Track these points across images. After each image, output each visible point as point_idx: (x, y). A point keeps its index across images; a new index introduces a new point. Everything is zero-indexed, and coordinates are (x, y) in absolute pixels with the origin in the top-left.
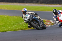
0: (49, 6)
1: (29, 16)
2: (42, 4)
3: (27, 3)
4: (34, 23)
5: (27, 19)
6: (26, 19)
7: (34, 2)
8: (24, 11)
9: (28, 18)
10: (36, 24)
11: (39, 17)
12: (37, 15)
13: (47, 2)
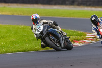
0: (92, 10)
1: (42, 27)
2: (81, 7)
3: (55, 4)
4: (50, 38)
5: (39, 32)
6: (37, 32)
7: (67, 2)
8: (34, 18)
9: (41, 30)
10: (53, 40)
11: (60, 29)
12: (57, 25)
13: (88, 3)
